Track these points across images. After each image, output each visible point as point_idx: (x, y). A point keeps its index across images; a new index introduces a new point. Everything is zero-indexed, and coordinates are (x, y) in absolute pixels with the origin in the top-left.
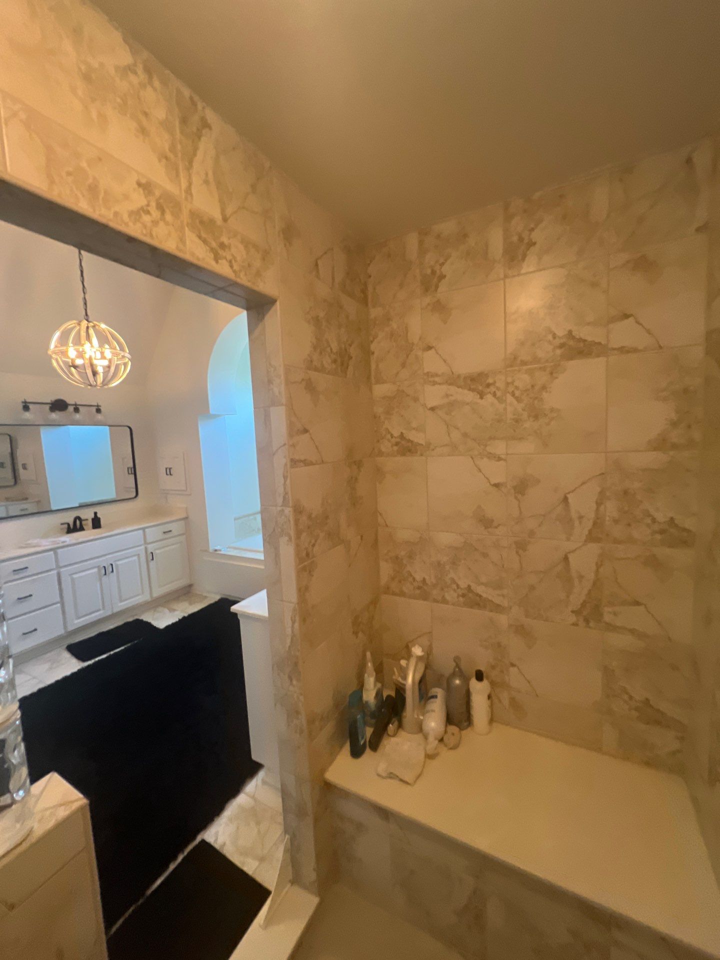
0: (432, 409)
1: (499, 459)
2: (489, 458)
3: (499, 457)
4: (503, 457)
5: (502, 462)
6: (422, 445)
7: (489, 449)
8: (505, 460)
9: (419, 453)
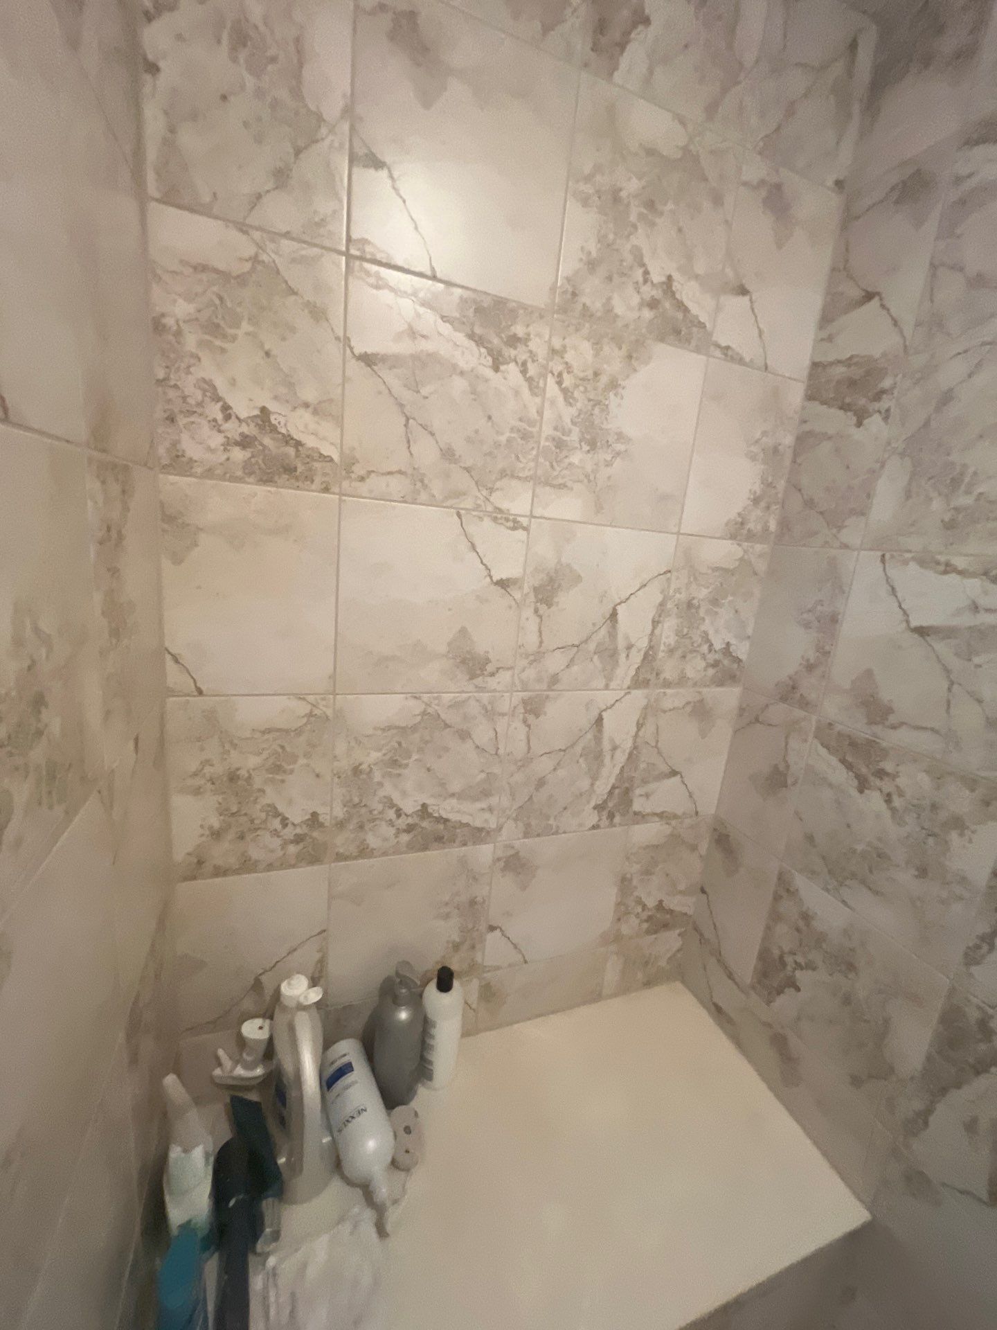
0: (368, 360)
1: (516, 526)
2: (495, 519)
3: (515, 521)
4: (524, 521)
5: (520, 534)
6: (332, 460)
7: (498, 499)
8: (526, 529)
9: (318, 480)
